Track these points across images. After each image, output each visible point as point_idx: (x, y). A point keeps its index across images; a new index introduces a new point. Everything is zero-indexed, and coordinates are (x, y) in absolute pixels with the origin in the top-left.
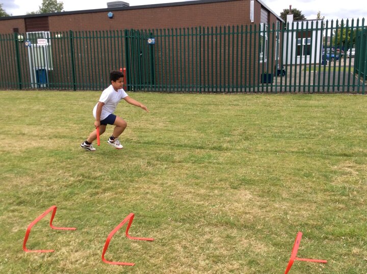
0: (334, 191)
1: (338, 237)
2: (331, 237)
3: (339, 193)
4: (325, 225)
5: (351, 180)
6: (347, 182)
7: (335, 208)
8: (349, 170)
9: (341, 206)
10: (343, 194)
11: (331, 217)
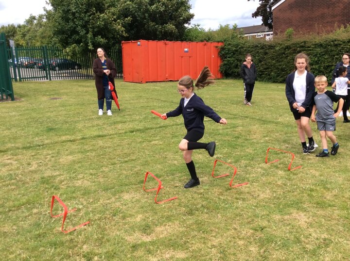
0: (3, 179)
1: (18, 207)
2: (13, 209)
3: (7, 179)
4: (6, 203)
5: (13, 168)
6: (11, 170)
7: (9, 190)
8: (9, 161)
9: (13, 187)
10: (11, 179)
11: (9, 197)
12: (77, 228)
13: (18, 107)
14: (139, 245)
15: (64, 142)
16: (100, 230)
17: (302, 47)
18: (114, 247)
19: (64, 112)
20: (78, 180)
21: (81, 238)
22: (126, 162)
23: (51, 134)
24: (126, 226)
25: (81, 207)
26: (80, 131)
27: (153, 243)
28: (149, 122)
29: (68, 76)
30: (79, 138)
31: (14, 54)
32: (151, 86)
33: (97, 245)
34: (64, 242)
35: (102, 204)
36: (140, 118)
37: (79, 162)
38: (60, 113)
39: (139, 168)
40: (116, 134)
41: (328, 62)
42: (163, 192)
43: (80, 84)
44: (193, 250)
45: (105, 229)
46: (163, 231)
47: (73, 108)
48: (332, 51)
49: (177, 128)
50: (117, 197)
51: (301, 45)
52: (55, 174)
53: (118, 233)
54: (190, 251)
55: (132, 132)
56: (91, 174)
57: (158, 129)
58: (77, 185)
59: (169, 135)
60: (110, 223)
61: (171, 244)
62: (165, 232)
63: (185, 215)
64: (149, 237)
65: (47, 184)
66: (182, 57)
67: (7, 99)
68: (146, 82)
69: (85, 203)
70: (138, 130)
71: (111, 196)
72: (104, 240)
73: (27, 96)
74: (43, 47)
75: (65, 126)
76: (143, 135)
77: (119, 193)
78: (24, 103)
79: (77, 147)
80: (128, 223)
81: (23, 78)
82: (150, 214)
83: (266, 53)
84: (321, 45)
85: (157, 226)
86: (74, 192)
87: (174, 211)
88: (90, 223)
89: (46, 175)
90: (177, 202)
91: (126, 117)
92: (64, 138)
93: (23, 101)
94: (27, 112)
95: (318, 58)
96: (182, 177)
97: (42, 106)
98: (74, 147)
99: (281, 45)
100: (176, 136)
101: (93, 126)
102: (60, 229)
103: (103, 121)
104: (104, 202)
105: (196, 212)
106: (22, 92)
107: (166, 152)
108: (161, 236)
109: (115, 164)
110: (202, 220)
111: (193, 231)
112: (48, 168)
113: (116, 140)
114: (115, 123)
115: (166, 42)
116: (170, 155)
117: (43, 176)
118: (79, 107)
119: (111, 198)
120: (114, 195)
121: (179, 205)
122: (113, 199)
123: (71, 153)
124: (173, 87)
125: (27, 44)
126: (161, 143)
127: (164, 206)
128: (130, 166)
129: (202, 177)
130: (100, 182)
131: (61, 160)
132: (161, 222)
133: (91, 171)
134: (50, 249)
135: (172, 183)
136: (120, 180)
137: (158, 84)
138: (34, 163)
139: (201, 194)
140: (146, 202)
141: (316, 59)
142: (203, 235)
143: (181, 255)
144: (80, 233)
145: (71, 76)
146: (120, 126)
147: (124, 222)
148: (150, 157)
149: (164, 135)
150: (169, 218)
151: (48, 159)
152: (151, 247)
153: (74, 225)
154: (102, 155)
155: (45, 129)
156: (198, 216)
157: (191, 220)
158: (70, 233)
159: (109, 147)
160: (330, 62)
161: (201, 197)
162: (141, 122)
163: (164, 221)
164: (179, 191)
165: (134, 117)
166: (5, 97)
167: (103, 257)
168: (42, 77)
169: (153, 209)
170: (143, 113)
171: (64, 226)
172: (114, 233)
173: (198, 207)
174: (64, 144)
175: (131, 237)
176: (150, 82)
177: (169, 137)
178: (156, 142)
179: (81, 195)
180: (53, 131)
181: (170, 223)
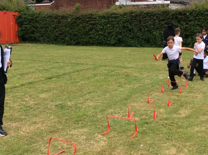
17: (90, 18)
41: (110, 29)
48: (112, 21)
51: (89, 16)
83: (59, 22)
84: (104, 17)
95: (103, 26)
99: (72, 16)
141: (102, 27)
160: (111, 29)
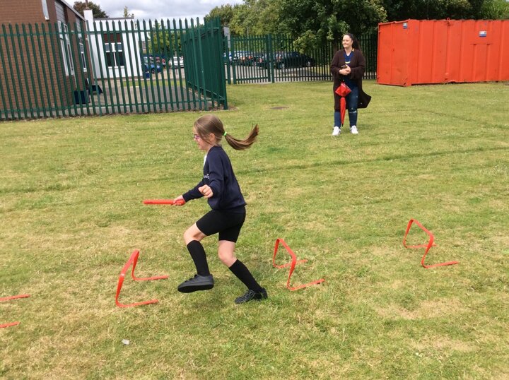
12: (307, 285)
13: (231, 118)
14: (395, 322)
15: (290, 168)
16: (338, 293)
18: (359, 319)
19: (291, 127)
20: (308, 221)
21: (313, 300)
22: (377, 202)
23: (273, 156)
24: (377, 293)
25: (313, 258)
26: (312, 154)
27: (417, 323)
28: (416, 145)
29: (297, 77)
30: (310, 163)
31: (229, 47)
32: (419, 91)
33: (335, 312)
34: (290, 301)
35: (341, 258)
36: (400, 139)
37: (311, 197)
38: (286, 128)
39: (396, 212)
40: (363, 161)
42: (435, 252)
43: (313, 87)
44: (482, 343)
45: (345, 293)
46: (434, 309)
47: (303, 121)
49: (461, 157)
50: (364, 251)
52: (279, 211)
53: (365, 301)
54: (476, 344)
55: (388, 159)
56: (327, 215)
57: (429, 157)
58: (307, 228)
59: (446, 167)
60: (353, 285)
61: (446, 328)
62: (437, 311)
63: (470, 290)
64: (411, 314)
65: (268, 222)
66: (475, 45)
67: (218, 108)
68: (413, 85)
69: (318, 254)
70: (397, 157)
71: (355, 249)
72: (344, 308)
73: (243, 103)
74: (267, 36)
75: (292, 147)
76: (405, 164)
77: (366, 245)
78: (240, 113)
79: (308, 176)
80: (379, 290)
81: (239, 80)
82: (413, 281)
85: (423, 299)
86: (303, 238)
87: (452, 282)
88: (324, 281)
89: (267, 211)
90: (456, 270)
91: (379, 136)
92: (290, 163)
93: (238, 111)
94: (243, 125)
96: (467, 232)
97: (262, 118)
98: (304, 176)
100: (459, 169)
101: (331, 148)
102: (286, 284)
103: (345, 142)
104: (345, 255)
105: (489, 287)
106: (238, 99)
107: (440, 192)
108: (430, 316)
109: (362, 204)
110: (499, 300)
111: (482, 316)
112: (270, 202)
113: (364, 170)
114: (363, 145)
115: (450, 21)
116: (448, 197)
117: (263, 211)
118: (310, 120)
119: (355, 251)
120: (360, 247)
121: (461, 274)
122: (358, 253)
123: (299, 185)
124: (455, 92)
125: (246, 32)
126: (434, 178)
127: (435, 272)
128: (383, 208)
129: (501, 236)
130: (338, 227)
131: (286, 193)
132: (431, 295)
133: (327, 211)
134: (271, 309)
135: (451, 239)
136: (368, 227)
137: (432, 87)
138: (253, 193)
139: (498, 261)
140: (408, 263)
142: (499, 324)
143: (461, 347)
144: (311, 293)
145: (301, 76)
146: (369, 149)
147: (373, 286)
148: (415, 198)
149: (439, 167)
150: (443, 292)
151: (270, 190)
152: (415, 329)
153: (303, 281)
154: (342, 190)
155: (266, 149)
156: (491, 294)
157: (479, 299)
158: (298, 292)
159: (353, 179)
161: (498, 266)
162: (402, 144)
163: (435, 295)
164: (461, 253)
165: (391, 137)
166: (216, 105)
167: (344, 330)
168: (263, 78)
169: (418, 275)
170: (405, 132)
171: (291, 281)
172: (358, 301)
173: (491, 280)
174: (290, 170)
175: (383, 310)
176: (418, 84)
177: (446, 170)
178: (426, 176)
179: (313, 242)
180: (277, 152)
181: (445, 299)
